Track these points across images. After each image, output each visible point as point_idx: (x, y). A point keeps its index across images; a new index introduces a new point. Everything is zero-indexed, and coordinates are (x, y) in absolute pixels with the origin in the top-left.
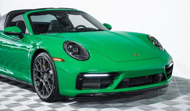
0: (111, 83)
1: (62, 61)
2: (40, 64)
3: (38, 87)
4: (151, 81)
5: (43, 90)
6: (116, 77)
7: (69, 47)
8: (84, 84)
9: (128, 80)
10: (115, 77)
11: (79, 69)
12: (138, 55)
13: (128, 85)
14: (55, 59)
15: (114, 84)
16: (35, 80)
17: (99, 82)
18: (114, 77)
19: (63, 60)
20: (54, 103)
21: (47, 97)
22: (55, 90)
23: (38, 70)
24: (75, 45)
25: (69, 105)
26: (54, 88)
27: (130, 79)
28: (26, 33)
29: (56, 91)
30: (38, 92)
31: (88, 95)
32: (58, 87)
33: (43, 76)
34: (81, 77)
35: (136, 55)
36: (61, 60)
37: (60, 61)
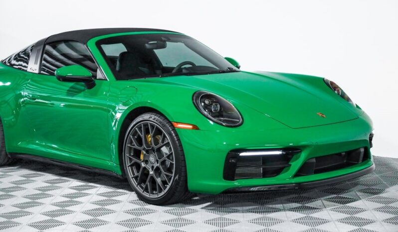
0: (285, 167)
1: (193, 128)
2: (142, 136)
3: (136, 178)
4: (345, 161)
5: (148, 184)
6: (295, 157)
7: (204, 103)
8: (238, 171)
9: (314, 160)
10: (293, 156)
11: (225, 143)
12: (324, 116)
13: (315, 169)
14: (180, 126)
15: (292, 168)
16: (128, 164)
17: (260, 166)
18: (290, 156)
19: (195, 128)
20: (171, 206)
21: (159, 196)
22: (179, 182)
23: (136, 147)
24: (213, 99)
25: (202, 208)
26: (176, 178)
27: (317, 158)
28: (97, 78)
29: (180, 185)
30: (137, 188)
31: (247, 189)
32: (186, 176)
33: (149, 157)
34: (233, 158)
35: (321, 115)
36: (191, 127)
37: (189, 129)
